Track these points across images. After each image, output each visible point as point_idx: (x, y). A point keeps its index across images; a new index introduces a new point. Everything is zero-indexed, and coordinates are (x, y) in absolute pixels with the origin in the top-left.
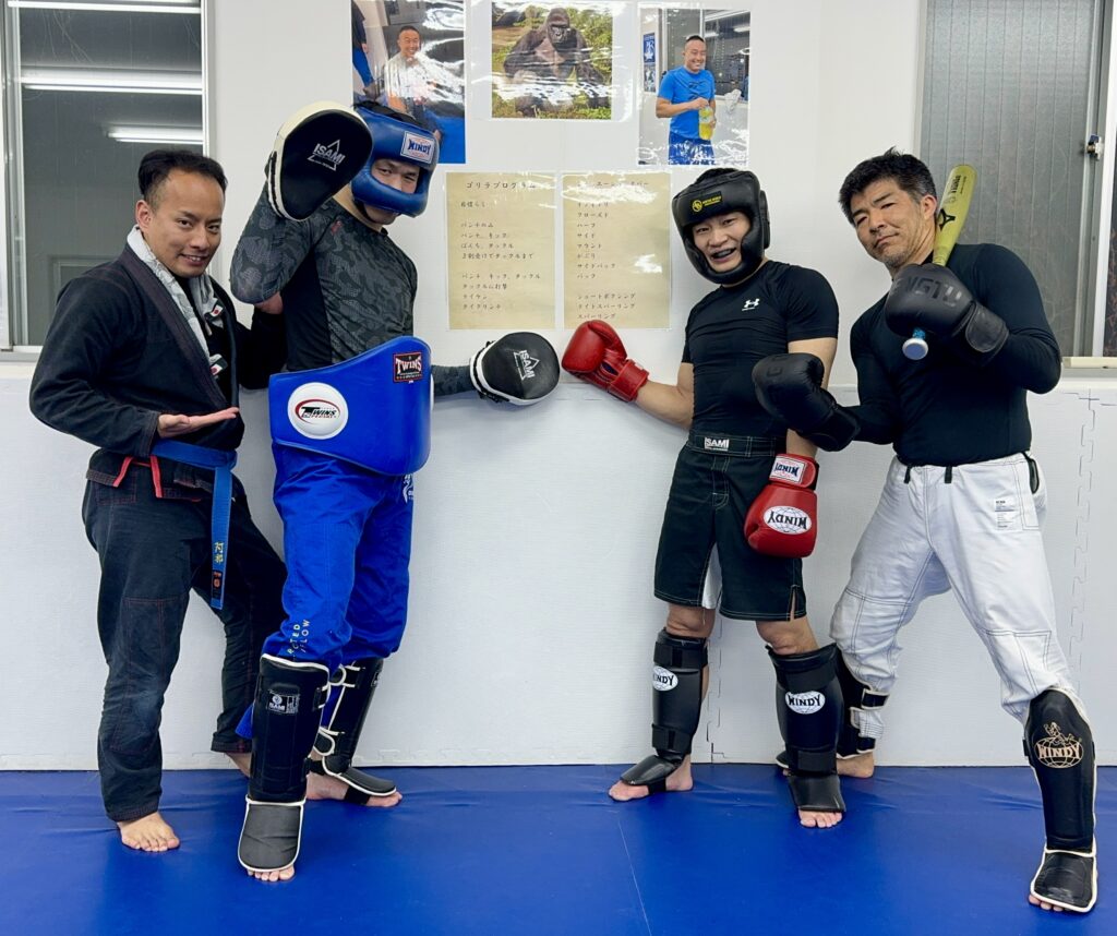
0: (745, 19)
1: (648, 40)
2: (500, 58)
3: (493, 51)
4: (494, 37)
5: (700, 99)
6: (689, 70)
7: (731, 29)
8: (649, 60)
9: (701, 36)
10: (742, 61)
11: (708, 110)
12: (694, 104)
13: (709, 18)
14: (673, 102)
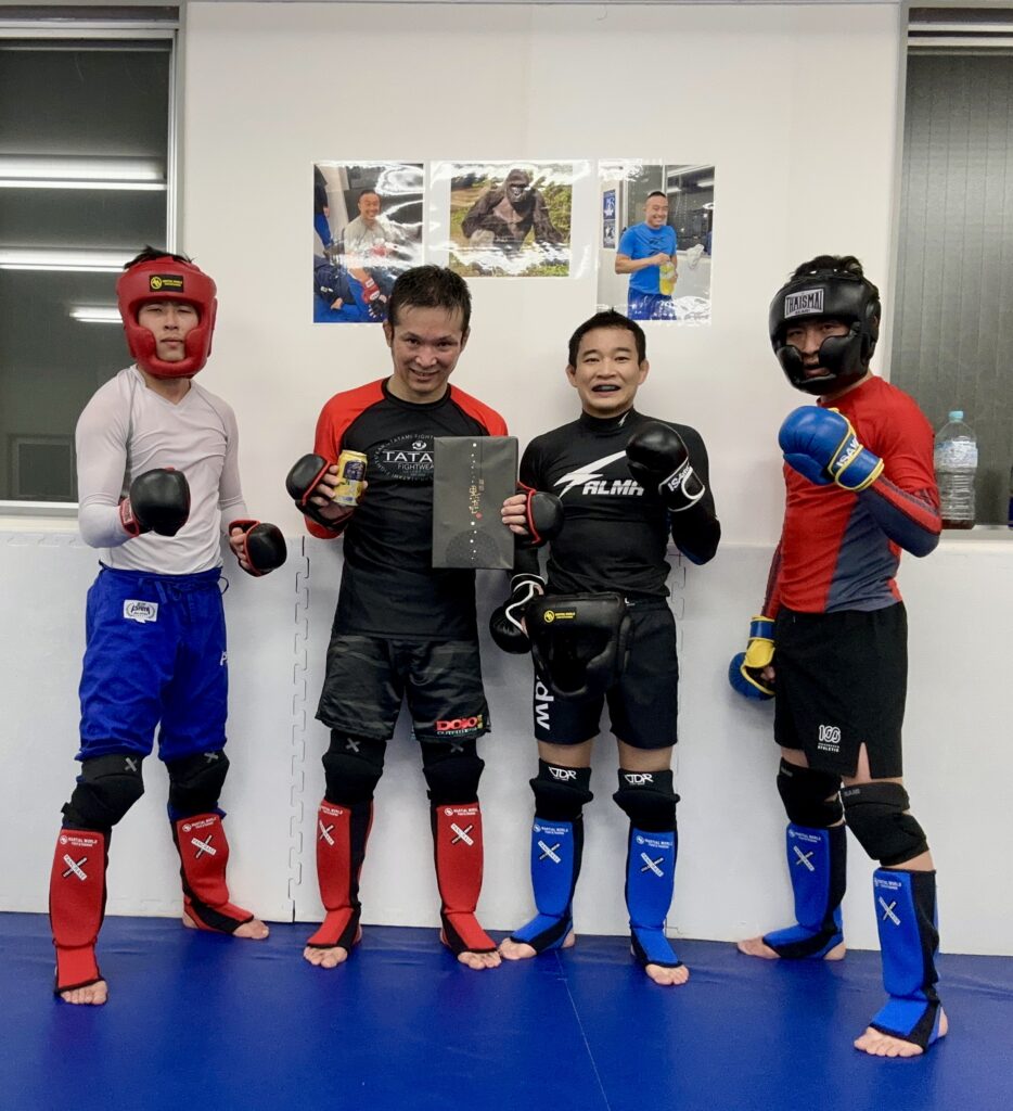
0: (709, 173)
1: (608, 198)
2: (458, 218)
3: (452, 212)
4: (453, 198)
5: (661, 254)
6: (649, 225)
7: (695, 184)
8: (609, 217)
9: (663, 191)
10: (706, 216)
11: (669, 265)
12: (654, 260)
13: (672, 174)
14: (633, 258)
